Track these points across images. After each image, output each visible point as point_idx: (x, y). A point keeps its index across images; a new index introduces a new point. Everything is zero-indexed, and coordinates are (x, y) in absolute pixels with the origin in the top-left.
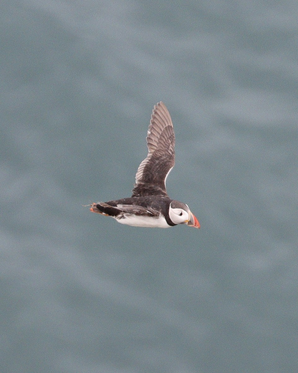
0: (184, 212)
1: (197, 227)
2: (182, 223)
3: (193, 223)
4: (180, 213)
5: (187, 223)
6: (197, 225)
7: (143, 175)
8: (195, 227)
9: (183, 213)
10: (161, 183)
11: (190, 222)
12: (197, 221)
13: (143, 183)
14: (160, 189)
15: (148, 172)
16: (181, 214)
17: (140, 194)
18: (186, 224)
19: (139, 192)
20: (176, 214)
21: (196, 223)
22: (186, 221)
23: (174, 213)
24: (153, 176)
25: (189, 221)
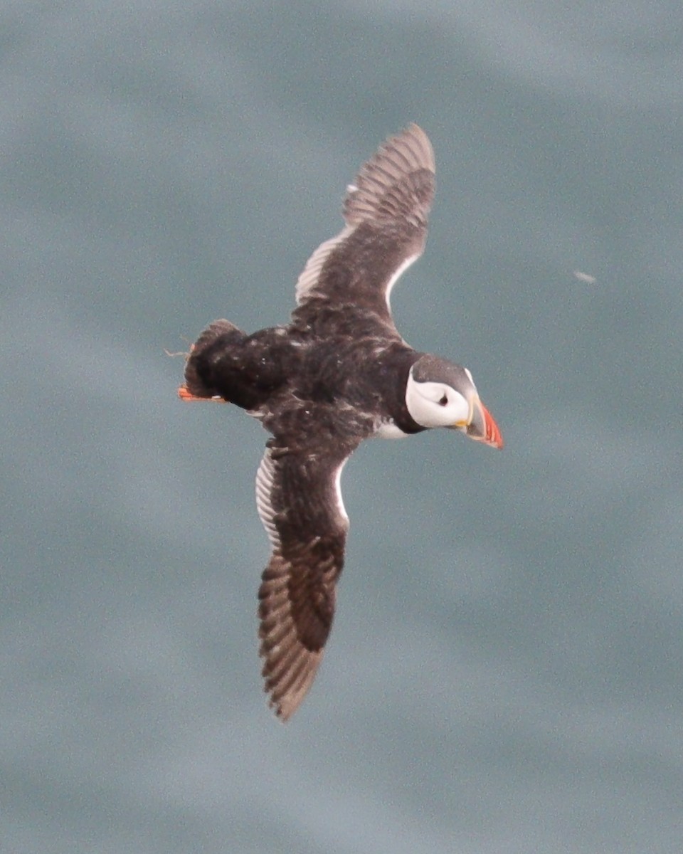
0: (452, 393)
1: (494, 445)
2: (451, 427)
3: (483, 430)
4: (441, 396)
5: (465, 430)
6: (493, 439)
7: (322, 275)
8: (488, 443)
9: (449, 400)
10: (376, 300)
11: (473, 428)
12: (493, 424)
13: (322, 296)
14: (373, 314)
15: (335, 268)
16: (444, 401)
17: (313, 327)
18: (461, 430)
19: (312, 320)
20: (427, 398)
21: (489, 433)
22: (462, 423)
23: (423, 396)
24: (349, 275)
25: (469, 424)
